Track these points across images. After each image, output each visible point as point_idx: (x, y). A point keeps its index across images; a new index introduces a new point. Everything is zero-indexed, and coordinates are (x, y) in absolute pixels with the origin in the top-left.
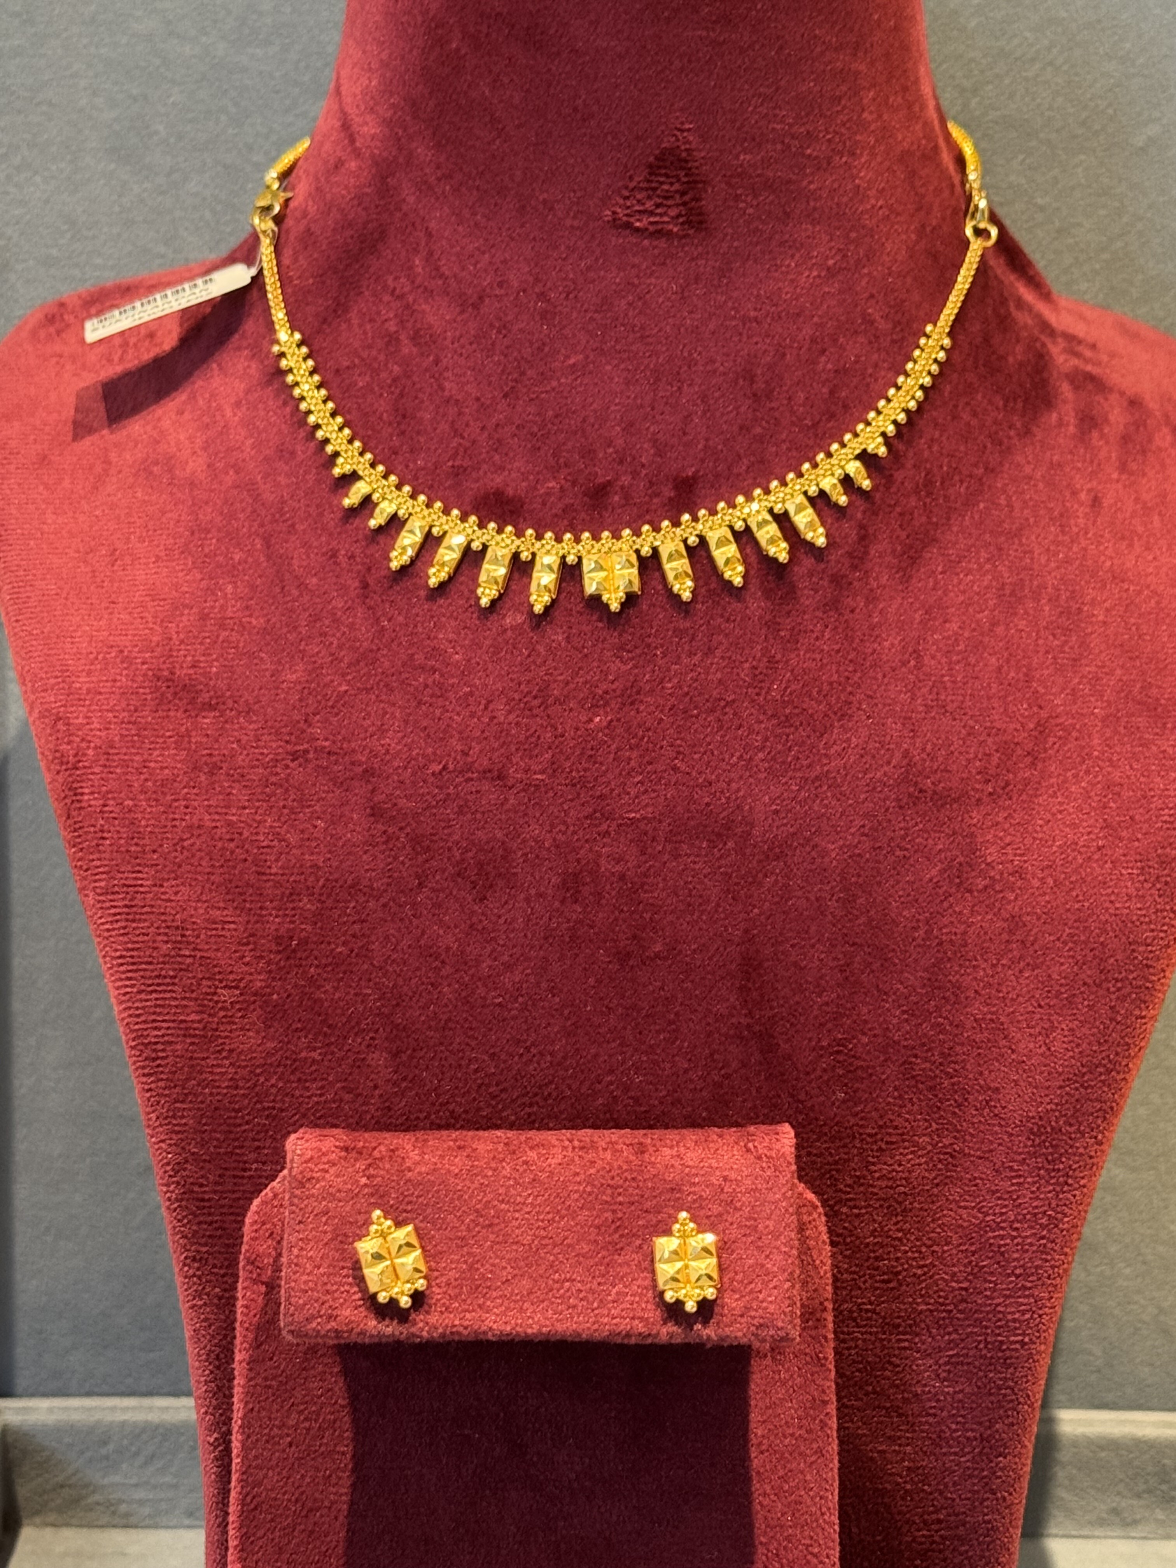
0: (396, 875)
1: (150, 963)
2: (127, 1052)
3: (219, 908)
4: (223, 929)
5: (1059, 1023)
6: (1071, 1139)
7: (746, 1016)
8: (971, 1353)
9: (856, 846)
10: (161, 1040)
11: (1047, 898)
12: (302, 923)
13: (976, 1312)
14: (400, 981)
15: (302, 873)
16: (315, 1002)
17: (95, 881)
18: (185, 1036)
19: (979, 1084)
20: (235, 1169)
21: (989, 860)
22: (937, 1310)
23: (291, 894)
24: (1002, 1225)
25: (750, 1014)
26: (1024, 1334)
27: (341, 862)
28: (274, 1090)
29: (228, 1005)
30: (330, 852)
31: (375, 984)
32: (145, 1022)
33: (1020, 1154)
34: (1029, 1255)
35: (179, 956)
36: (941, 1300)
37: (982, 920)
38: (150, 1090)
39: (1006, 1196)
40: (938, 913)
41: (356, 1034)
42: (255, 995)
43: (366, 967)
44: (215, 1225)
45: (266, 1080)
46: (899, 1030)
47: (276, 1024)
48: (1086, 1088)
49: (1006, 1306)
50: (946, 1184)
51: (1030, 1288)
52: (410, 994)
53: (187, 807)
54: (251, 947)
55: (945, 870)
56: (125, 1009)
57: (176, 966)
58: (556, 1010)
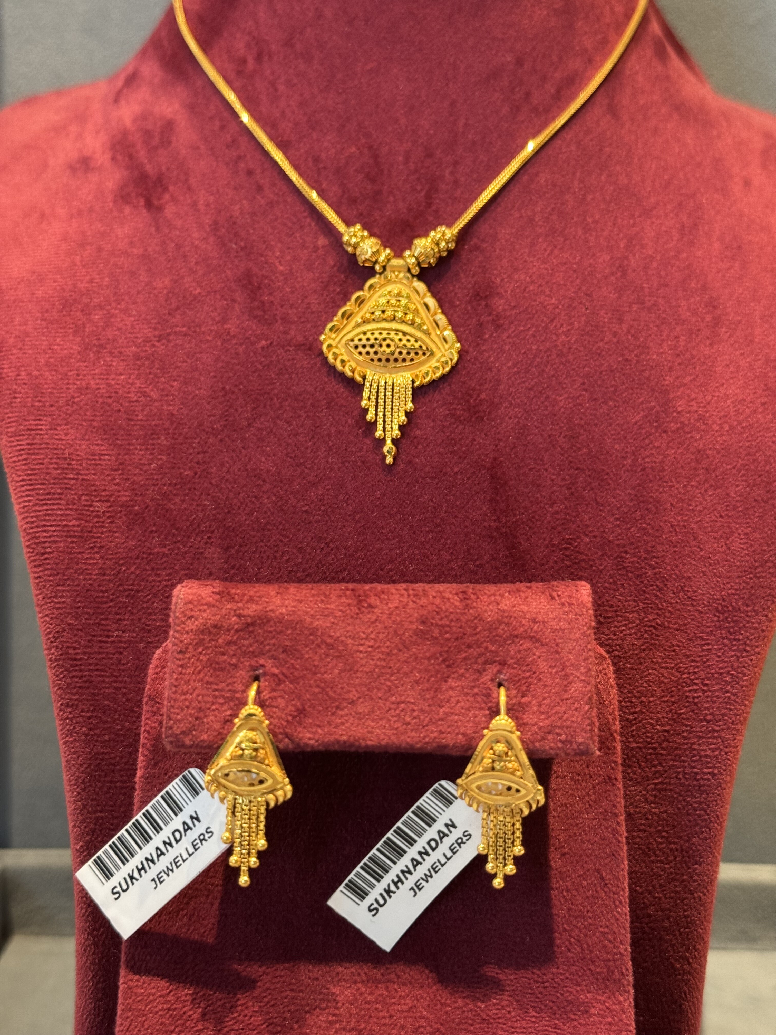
0: (231, 419)
1: (44, 484)
2: (25, 550)
3: (97, 445)
4: (100, 459)
5: (737, 529)
6: (748, 616)
7: (495, 521)
8: (673, 781)
9: (578, 398)
10: (49, 540)
11: (724, 438)
12: (160, 454)
13: (676, 749)
14: (232, 495)
15: (162, 419)
16: (167, 511)
17: (8, 428)
18: (66, 536)
19: (676, 574)
20: (101, 636)
21: (680, 409)
22: (645, 747)
23: (152, 434)
24: (696, 681)
25: (498, 519)
26: (714, 767)
27: (191, 410)
28: (133, 576)
29: (100, 514)
30: (182, 404)
31: (213, 497)
32: (37, 527)
33: (708, 627)
34: (717, 705)
35: (65, 478)
36: (649, 740)
37: (675, 453)
38: (39, 577)
39: (698, 659)
40: (642, 447)
41: (197, 535)
42: (122, 506)
43: (206, 485)
44: (84, 679)
45: (128, 569)
46: (613, 532)
47: (137, 528)
48: (758, 578)
49: (699, 745)
50: (651, 650)
51: (717, 731)
52: (239, 504)
53: (78, 375)
54: (120, 472)
55: (646, 416)
56: (23, 519)
57: (63, 486)
58: (350, 515)
